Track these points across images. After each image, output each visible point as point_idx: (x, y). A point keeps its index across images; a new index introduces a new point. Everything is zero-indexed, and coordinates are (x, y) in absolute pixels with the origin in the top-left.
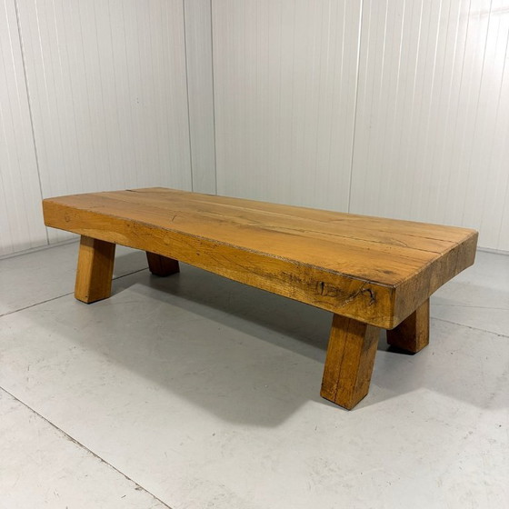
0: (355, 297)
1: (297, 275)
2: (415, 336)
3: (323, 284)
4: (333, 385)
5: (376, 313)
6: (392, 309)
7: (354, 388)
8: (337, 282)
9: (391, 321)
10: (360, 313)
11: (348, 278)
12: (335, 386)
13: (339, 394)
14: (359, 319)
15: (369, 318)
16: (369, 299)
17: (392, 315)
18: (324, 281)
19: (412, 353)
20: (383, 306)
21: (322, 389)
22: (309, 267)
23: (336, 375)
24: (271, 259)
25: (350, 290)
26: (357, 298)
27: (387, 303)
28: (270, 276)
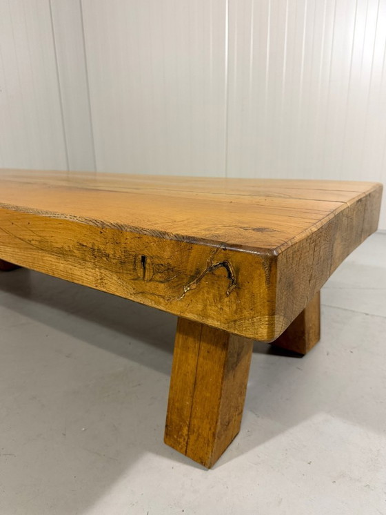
0: (199, 280)
1: (102, 247)
2: (303, 333)
3: (144, 259)
4: (181, 428)
5: (239, 309)
6: (272, 301)
7: (214, 434)
8: (167, 254)
9: (271, 325)
10: (212, 310)
11: (186, 243)
12: (185, 431)
13: (191, 443)
14: (210, 322)
15: (228, 321)
16: (225, 282)
17: (272, 313)
18: (146, 253)
19: (300, 355)
20: (253, 296)
21: (167, 434)
22: (119, 229)
23: (186, 413)
24: (61, 222)
25: (190, 267)
26: (204, 283)
27: (259, 288)
28: (62, 253)
